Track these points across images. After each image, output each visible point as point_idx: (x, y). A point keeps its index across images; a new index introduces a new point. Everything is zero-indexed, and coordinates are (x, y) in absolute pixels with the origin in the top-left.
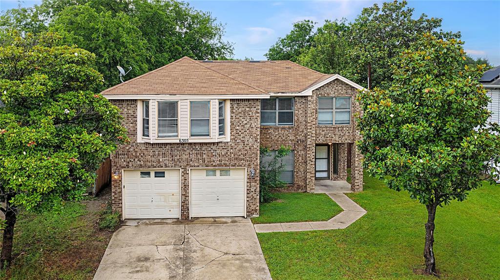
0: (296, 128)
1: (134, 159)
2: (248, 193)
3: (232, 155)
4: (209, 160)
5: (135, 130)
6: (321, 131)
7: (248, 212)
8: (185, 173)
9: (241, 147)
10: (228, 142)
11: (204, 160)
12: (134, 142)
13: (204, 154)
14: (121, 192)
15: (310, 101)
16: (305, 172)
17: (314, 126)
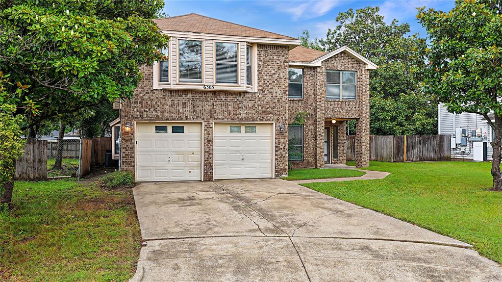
0: (305, 101)
1: (150, 109)
2: (276, 151)
3: (260, 108)
4: (235, 113)
5: (151, 74)
6: (329, 106)
7: (276, 171)
8: (208, 127)
9: (268, 99)
10: (255, 93)
11: (230, 112)
12: (150, 89)
13: (230, 105)
14: (133, 148)
15: (319, 72)
16: (315, 147)
17: (323, 99)
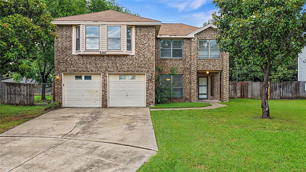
0: (184, 60)
1: (70, 66)
2: (147, 91)
3: (137, 65)
4: (121, 68)
5: (71, 46)
6: (201, 62)
7: (147, 103)
8: (104, 76)
9: (142, 59)
10: (133, 56)
11: (118, 67)
12: (71, 55)
13: (118, 63)
14: (61, 88)
15: (193, 42)
16: (190, 89)
17: (195, 58)
